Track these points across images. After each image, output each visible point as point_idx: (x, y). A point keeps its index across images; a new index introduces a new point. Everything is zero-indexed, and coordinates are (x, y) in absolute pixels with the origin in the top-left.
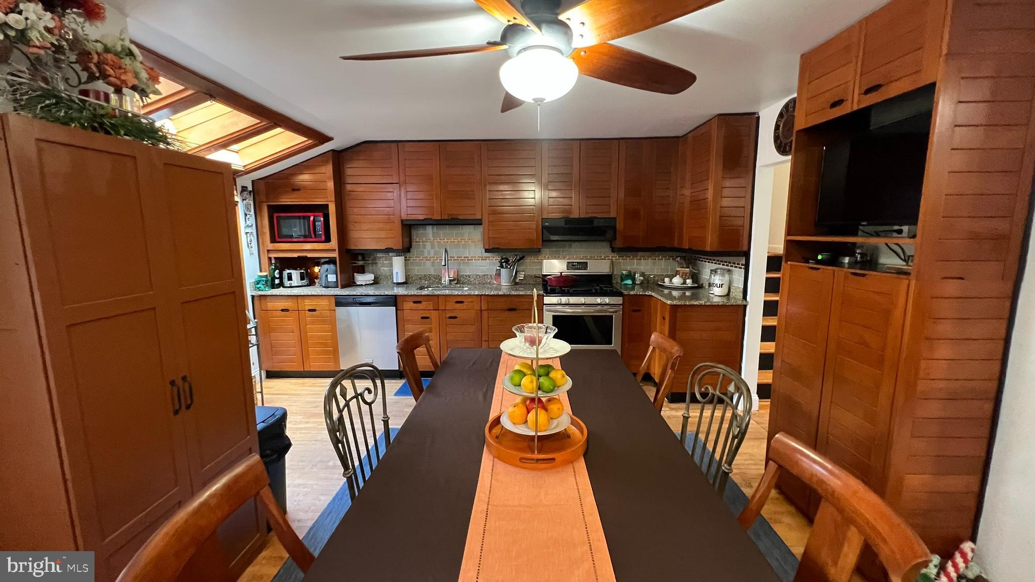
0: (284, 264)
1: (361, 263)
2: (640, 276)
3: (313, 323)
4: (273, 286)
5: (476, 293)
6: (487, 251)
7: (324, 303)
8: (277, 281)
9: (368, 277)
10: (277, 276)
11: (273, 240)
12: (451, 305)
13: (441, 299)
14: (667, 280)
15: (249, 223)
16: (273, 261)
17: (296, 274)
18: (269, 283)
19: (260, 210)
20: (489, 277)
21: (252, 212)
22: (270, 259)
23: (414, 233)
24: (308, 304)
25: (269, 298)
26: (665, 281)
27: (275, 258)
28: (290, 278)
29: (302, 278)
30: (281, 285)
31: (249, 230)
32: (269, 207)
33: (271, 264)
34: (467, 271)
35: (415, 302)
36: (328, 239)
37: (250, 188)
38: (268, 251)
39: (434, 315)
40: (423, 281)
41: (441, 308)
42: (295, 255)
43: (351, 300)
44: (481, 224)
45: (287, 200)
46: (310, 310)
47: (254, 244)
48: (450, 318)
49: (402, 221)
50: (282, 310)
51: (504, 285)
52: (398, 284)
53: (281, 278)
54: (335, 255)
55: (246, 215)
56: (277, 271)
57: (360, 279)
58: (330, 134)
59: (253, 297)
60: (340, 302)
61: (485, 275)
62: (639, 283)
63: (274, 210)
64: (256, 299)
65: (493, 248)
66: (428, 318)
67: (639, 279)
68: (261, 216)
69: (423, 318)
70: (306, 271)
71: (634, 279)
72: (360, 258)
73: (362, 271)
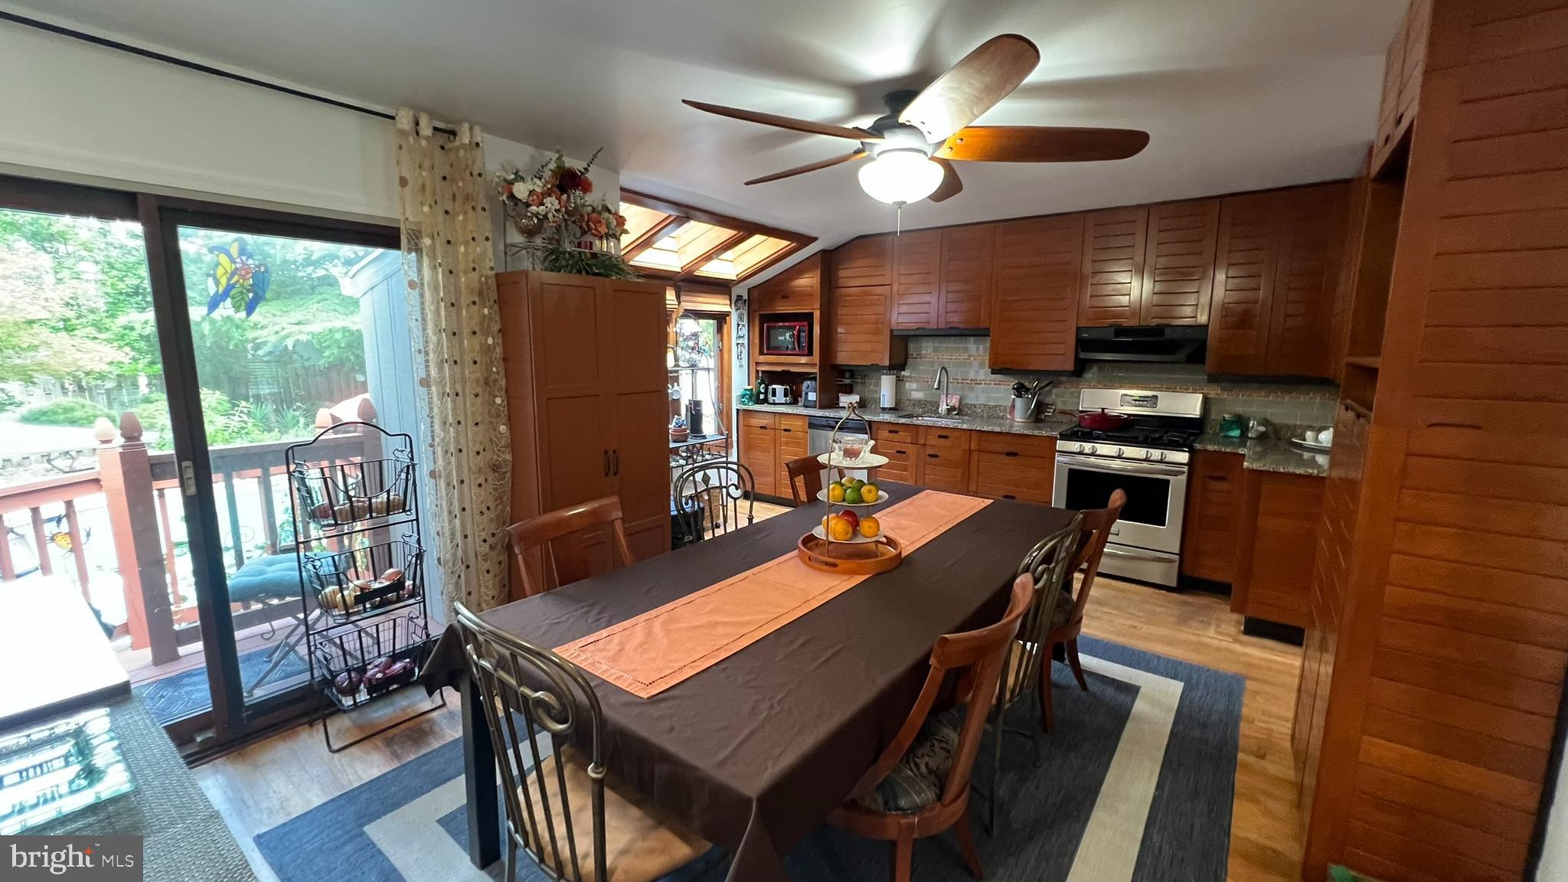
0: (771, 378)
1: (847, 381)
2: (1258, 425)
3: (787, 444)
4: (758, 401)
5: (965, 426)
6: (994, 372)
7: (799, 423)
8: (762, 397)
9: (855, 398)
10: (763, 391)
11: (761, 353)
12: (933, 440)
13: (921, 431)
14: (1309, 434)
15: (741, 333)
16: (760, 375)
17: (780, 389)
18: (754, 399)
19: (754, 318)
20: (1002, 408)
21: (745, 322)
22: (757, 371)
23: (912, 347)
24: (785, 423)
25: (753, 414)
26: (1307, 436)
27: (763, 371)
28: (774, 394)
29: (786, 395)
30: (765, 401)
31: (740, 341)
32: (761, 316)
33: (757, 377)
34: (971, 399)
35: (890, 432)
36: (810, 353)
37: (745, 297)
38: (757, 363)
39: (911, 450)
40: (917, 409)
41: (921, 441)
42: (779, 369)
43: (825, 423)
44: (988, 336)
45: (783, 308)
46: (785, 430)
47: (745, 355)
48: (930, 456)
49: (892, 331)
50: (761, 427)
51: (1018, 420)
52: (884, 409)
53: (766, 393)
54: (816, 370)
55: (738, 325)
56: (763, 386)
57: (845, 400)
58: (814, 235)
59: (738, 410)
60: (814, 424)
61: (996, 406)
62: (1254, 436)
63: (765, 319)
64: (740, 413)
65: (1002, 369)
66: (904, 453)
67: (1256, 430)
68: (753, 327)
69: (898, 452)
70: (791, 388)
71: (1245, 429)
72: (847, 375)
73: (849, 390)
